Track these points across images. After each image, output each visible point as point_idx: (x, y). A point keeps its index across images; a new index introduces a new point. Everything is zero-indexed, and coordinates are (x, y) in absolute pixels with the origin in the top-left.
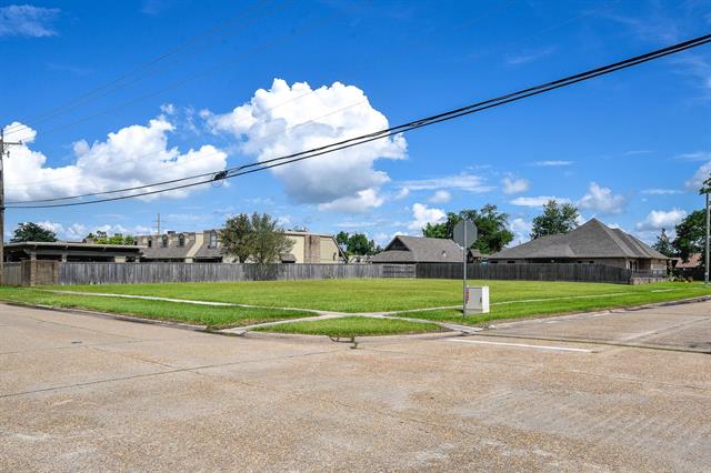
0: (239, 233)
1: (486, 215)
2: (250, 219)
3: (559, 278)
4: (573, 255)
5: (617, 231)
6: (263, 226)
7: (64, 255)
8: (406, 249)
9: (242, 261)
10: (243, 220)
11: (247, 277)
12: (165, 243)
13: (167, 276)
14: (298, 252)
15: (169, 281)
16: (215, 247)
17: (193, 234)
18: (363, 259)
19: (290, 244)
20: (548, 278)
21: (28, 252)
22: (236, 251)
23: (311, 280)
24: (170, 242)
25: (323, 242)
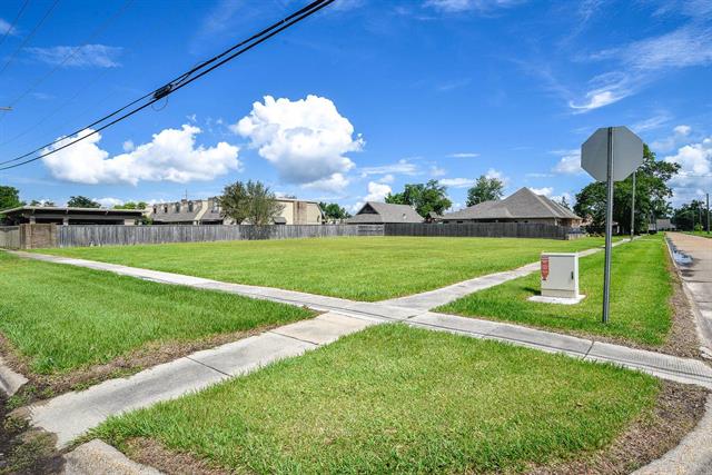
0: (236, 199)
1: (431, 187)
2: (246, 187)
3: (505, 235)
4: (511, 216)
5: (542, 197)
6: (257, 192)
7: (66, 218)
8: (375, 213)
9: (239, 223)
10: (239, 186)
11: (243, 237)
12: (178, 210)
13: (169, 237)
14: (288, 214)
15: (170, 241)
16: (217, 212)
17: (201, 201)
18: (338, 221)
19: (280, 208)
20: (495, 235)
21: (26, 216)
22: (233, 214)
23: (300, 239)
24: (182, 208)
25: (308, 207)
